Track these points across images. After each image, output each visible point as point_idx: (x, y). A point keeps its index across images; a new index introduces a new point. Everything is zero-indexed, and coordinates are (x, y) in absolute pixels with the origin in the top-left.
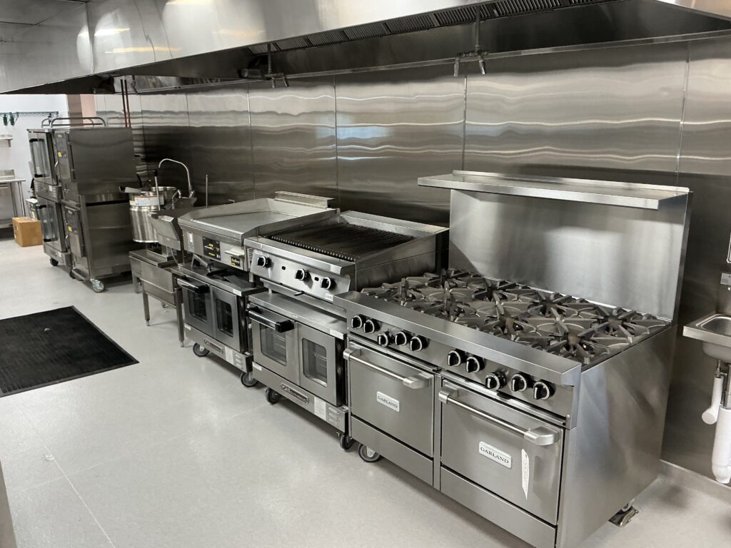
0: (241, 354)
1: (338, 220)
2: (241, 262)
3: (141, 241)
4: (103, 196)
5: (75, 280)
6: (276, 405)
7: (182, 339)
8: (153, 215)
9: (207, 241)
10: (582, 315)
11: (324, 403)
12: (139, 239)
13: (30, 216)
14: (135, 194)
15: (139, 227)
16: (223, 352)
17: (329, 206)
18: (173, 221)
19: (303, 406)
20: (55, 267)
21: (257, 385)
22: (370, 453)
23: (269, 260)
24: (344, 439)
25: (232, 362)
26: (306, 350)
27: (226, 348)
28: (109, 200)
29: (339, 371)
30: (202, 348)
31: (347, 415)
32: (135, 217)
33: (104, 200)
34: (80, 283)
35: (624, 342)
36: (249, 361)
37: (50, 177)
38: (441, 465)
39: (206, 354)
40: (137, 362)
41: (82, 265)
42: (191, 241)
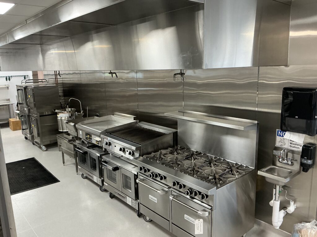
0: (99, 179)
1: (137, 125)
2: (100, 143)
3: (61, 131)
4: (47, 113)
5: (35, 146)
6: (113, 199)
7: (77, 171)
8: (66, 122)
9: (87, 134)
10: (223, 166)
11: (131, 199)
12: (61, 130)
13: (16, 118)
14: (59, 112)
15: (61, 125)
16: (93, 177)
17: (134, 120)
18: (74, 125)
19: (123, 200)
20: (27, 140)
21: (106, 191)
22: (148, 219)
23: (110, 143)
24: (138, 213)
25: (96, 182)
26: (124, 178)
27: (94, 176)
28: (49, 114)
29: (136, 186)
30: (85, 175)
31: (139, 203)
32: (59, 121)
33: (47, 114)
34: (36, 147)
35: (234, 177)
36: (103, 181)
37: (25, 104)
38: (172, 223)
39: (86, 178)
40: (60, 181)
41: (37, 140)
42: (81, 134)
